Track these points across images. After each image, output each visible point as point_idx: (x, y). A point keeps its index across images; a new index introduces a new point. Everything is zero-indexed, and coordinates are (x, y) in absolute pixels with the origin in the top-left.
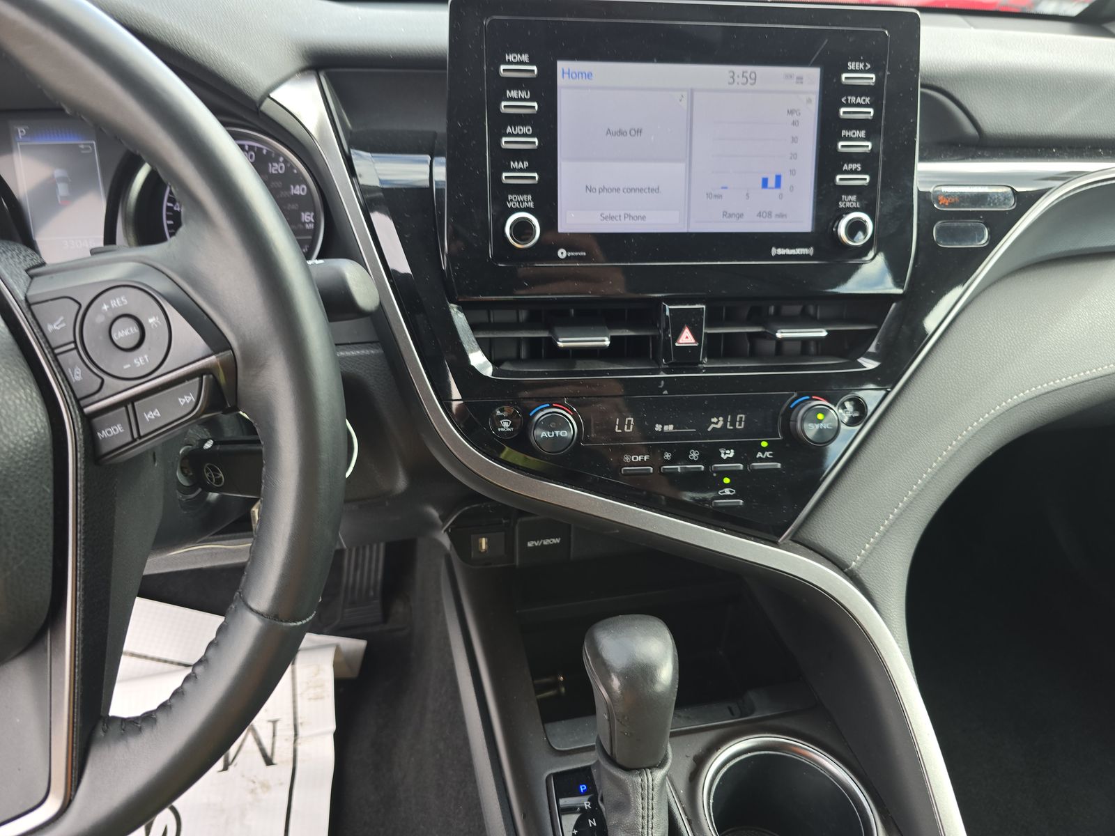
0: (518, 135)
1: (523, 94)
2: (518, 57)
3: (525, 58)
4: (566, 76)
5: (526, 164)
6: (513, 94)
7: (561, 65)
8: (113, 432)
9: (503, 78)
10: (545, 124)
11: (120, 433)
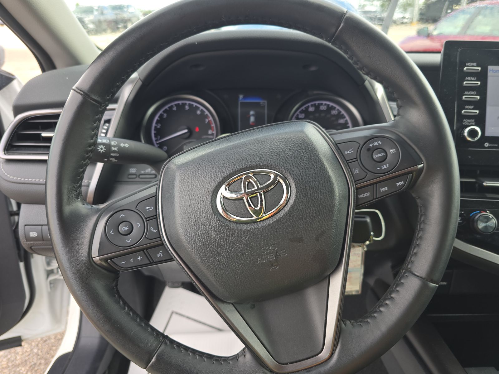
0: (469, 95)
1: (473, 79)
2: (472, 64)
3: (475, 64)
4: (491, 72)
5: (472, 107)
6: (469, 78)
7: (490, 68)
8: (365, 195)
9: (465, 72)
10: (482, 90)
11: (368, 196)
